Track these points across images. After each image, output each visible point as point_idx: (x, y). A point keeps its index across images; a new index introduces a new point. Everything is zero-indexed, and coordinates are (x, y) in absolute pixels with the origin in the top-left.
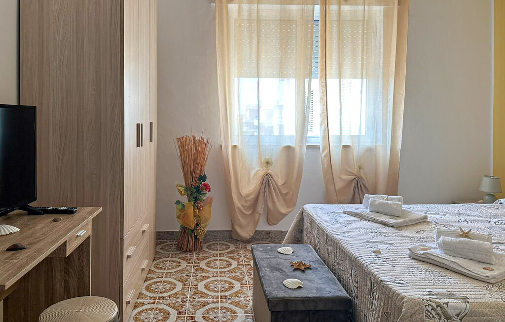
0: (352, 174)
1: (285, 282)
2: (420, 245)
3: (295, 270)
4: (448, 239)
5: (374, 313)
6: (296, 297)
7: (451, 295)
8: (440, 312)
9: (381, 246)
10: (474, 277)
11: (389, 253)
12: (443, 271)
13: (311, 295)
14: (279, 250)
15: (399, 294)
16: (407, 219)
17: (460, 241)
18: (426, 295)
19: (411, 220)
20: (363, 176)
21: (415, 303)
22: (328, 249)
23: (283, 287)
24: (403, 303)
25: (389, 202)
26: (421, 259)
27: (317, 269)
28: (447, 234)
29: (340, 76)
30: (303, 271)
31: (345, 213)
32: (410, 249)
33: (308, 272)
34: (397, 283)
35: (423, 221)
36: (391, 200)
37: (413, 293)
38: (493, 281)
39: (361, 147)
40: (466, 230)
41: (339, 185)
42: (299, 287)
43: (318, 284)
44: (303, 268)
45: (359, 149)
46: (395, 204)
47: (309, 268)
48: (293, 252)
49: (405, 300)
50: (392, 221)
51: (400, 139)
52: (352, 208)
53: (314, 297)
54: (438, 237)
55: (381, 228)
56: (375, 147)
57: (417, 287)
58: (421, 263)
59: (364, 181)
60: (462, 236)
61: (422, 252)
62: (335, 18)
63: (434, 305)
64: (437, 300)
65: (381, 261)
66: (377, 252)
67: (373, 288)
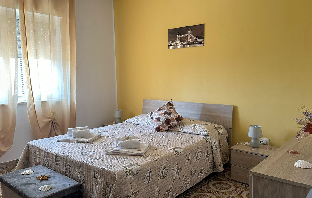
0: (49, 118)
1: (40, 189)
2: (109, 148)
3: (41, 181)
4: (122, 141)
5: (98, 185)
6: (52, 194)
7: (132, 165)
8: (131, 173)
9: (90, 153)
10: (136, 155)
11: (96, 155)
12: (123, 156)
13: (60, 190)
14: (22, 173)
15: (112, 172)
16: (94, 137)
17: (127, 141)
18: (124, 168)
19: (95, 137)
20: (56, 118)
21: (121, 173)
22: (57, 164)
23: (41, 192)
24: (116, 175)
25: (83, 130)
26: (112, 154)
27: (54, 176)
28: (120, 140)
29: (37, 57)
30: (47, 180)
31: (58, 141)
32: (106, 151)
33: (49, 179)
34: (109, 167)
35: (100, 137)
36: (83, 129)
37: (118, 169)
38: (143, 154)
39: (53, 101)
40: (128, 136)
41: (41, 125)
42: (51, 189)
43: (60, 183)
44: (46, 178)
45: (52, 103)
46: (86, 131)
47: (49, 177)
48: (33, 172)
49: (116, 173)
50: (88, 140)
51: (75, 95)
52: (61, 137)
53: (62, 190)
54: (117, 142)
55: (83, 145)
56: (61, 100)
57: (118, 166)
58: (113, 156)
59: (57, 121)
60: (126, 139)
61: (112, 151)
62: (31, 20)
63: (128, 171)
64: (129, 168)
65: (96, 160)
66: (91, 157)
67: (96, 174)
